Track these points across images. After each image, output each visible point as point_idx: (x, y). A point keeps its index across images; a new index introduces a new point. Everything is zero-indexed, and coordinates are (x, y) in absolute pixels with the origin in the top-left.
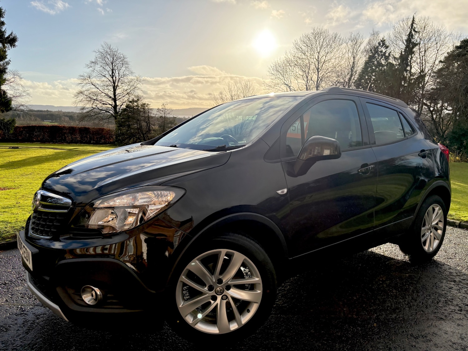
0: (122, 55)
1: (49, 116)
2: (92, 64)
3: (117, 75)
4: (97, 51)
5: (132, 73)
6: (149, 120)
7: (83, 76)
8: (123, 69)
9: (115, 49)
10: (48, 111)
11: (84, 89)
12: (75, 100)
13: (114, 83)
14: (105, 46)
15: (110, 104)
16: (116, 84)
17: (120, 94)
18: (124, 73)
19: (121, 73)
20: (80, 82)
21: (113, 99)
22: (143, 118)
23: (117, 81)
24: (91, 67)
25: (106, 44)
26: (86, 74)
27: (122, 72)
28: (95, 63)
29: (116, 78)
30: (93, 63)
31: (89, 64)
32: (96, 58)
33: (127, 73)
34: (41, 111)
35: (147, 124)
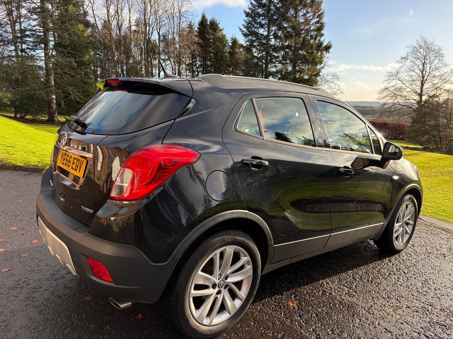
0: (437, 48)
1: (370, 111)
2: (403, 60)
3: (428, 69)
4: (409, 46)
5: (446, 65)
6: (450, 117)
7: (391, 73)
8: (436, 61)
9: (431, 41)
10: (371, 107)
11: (390, 85)
12: (379, 96)
13: (423, 77)
14: (420, 40)
15: (414, 100)
16: (425, 79)
17: (428, 89)
18: (437, 66)
19: (433, 67)
20: (387, 79)
21: (419, 94)
22: (444, 114)
23: (427, 75)
24: (401, 63)
25: (422, 37)
26: (394, 71)
27: (434, 65)
28: (406, 58)
29: (426, 72)
30: (404, 58)
31: (399, 60)
32: (408, 53)
33: (441, 65)
34: (365, 107)
35: (448, 121)
